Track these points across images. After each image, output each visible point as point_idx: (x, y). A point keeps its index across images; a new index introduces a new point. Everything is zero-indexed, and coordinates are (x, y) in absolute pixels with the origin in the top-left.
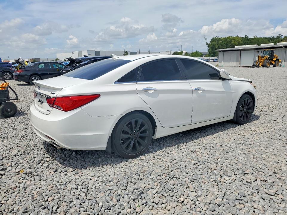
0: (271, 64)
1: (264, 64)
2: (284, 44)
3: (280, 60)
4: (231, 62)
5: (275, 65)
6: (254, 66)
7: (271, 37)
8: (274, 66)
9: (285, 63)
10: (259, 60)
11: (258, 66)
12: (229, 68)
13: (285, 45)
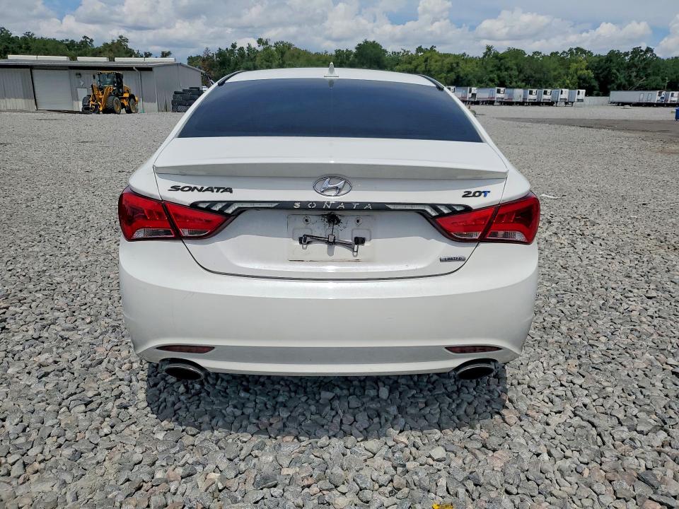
0: (123, 106)
1: (109, 105)
2: (136, 63)
3: (136, 99)
4: (9, 98)
5: (130, 109)
6: (86, 110)
7: (67, 40)
8: (129, 111)
9: (145, 104)
10: (94, 95)
11: (96, 111)
12: (30, 114)
13: (139, 65)
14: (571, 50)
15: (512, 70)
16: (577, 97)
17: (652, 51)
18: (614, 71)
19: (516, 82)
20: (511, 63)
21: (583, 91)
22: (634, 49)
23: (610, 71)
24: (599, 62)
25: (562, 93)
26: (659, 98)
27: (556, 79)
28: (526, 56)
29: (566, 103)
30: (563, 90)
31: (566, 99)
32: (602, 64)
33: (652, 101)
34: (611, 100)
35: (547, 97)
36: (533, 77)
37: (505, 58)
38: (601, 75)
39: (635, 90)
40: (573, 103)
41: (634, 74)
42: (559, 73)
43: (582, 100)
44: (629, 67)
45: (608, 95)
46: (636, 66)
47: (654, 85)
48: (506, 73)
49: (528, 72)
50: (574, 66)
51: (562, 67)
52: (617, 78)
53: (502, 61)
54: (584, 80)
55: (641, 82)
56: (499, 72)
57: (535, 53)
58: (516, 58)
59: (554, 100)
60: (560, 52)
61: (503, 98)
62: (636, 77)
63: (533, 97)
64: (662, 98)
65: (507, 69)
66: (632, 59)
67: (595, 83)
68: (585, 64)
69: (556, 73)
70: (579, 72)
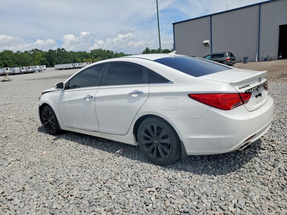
14: (33, 50)
15: (9, 59)
16: (43, 68)
17: (64, 49)
18: (53, 57)
19: (13, 65)
20: (8, 57)
21: (45, 66)
22: (58, 49)
23: (52, 57)
24: (46, 54)
25: (36, 68)
26: (72, 66)
27: (31, 62)
28: (14, 53)
29: (39, 71)
30: (36, 66)
31: (39, 70)
32: (48, 55)
33: (70, 67)
34: (56, 68)
35: (31, 70)
36: (20, 62)
37: (4, 54)
38: (49, 59)
39: (63, 64)
40: (42, 71)
41: (60, 58)
42: (31, 59)
43: (45, 70)
44: (58, 56)
45: (54, 67)
46: (60, 55)
47: (68, 61)
48: (6, 61)
49: (17, 60)
50: (37, 56)
51: (32, 57)
52: (55, 60)
53: (3, 56)
54: (43, 61)
55: (64, 61)
56: (3, 61)
57: (18, 52)
58: (9, 54)
59: (34, 71)
60: (29, 51)
61: (10, 72)
62: (61, 59)
63: (24, 70)
64: (73, 66)
65: (7, 59)
66: (58, 52)
67: (48, 62)
68: (41, 55)
69: (29, 59)
70: (40, 59)
